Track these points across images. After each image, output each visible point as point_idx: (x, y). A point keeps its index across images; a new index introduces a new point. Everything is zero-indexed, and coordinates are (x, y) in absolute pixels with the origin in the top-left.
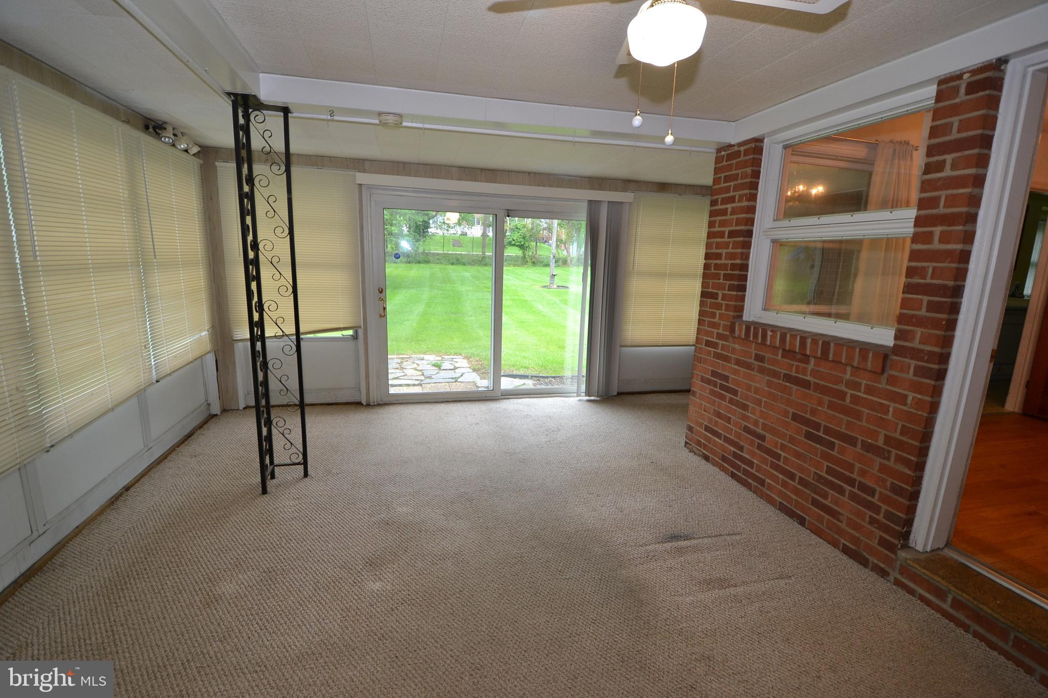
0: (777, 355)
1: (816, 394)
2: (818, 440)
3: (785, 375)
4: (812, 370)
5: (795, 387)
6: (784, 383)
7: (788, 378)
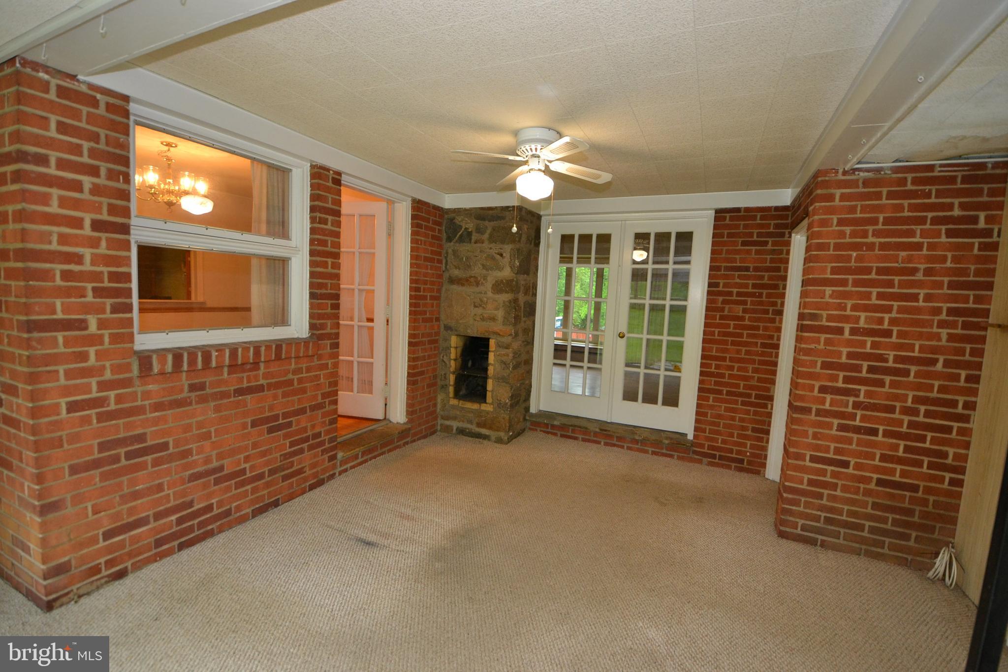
0: (222, 374)
1: (271, 392)
2: (279, 428)
3: (236, 391)
4: (263, 374)
5: (249, 397)
6: (237, 399)
7: (240, 392)
